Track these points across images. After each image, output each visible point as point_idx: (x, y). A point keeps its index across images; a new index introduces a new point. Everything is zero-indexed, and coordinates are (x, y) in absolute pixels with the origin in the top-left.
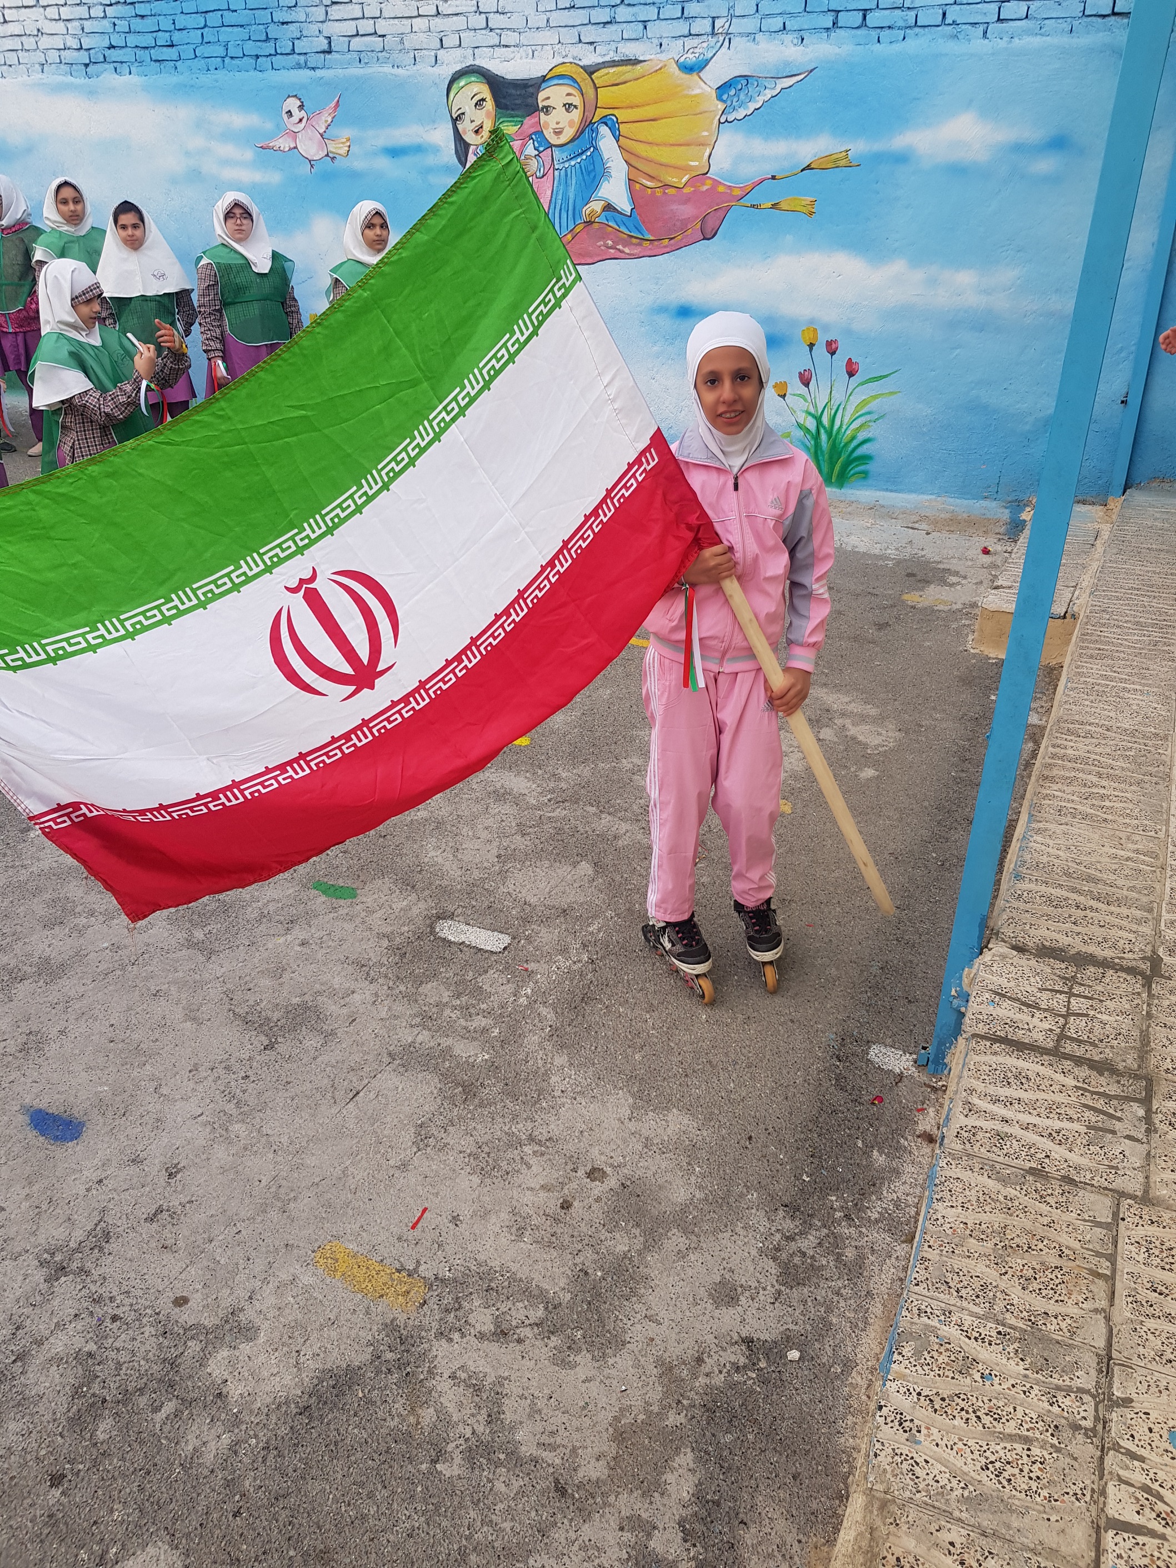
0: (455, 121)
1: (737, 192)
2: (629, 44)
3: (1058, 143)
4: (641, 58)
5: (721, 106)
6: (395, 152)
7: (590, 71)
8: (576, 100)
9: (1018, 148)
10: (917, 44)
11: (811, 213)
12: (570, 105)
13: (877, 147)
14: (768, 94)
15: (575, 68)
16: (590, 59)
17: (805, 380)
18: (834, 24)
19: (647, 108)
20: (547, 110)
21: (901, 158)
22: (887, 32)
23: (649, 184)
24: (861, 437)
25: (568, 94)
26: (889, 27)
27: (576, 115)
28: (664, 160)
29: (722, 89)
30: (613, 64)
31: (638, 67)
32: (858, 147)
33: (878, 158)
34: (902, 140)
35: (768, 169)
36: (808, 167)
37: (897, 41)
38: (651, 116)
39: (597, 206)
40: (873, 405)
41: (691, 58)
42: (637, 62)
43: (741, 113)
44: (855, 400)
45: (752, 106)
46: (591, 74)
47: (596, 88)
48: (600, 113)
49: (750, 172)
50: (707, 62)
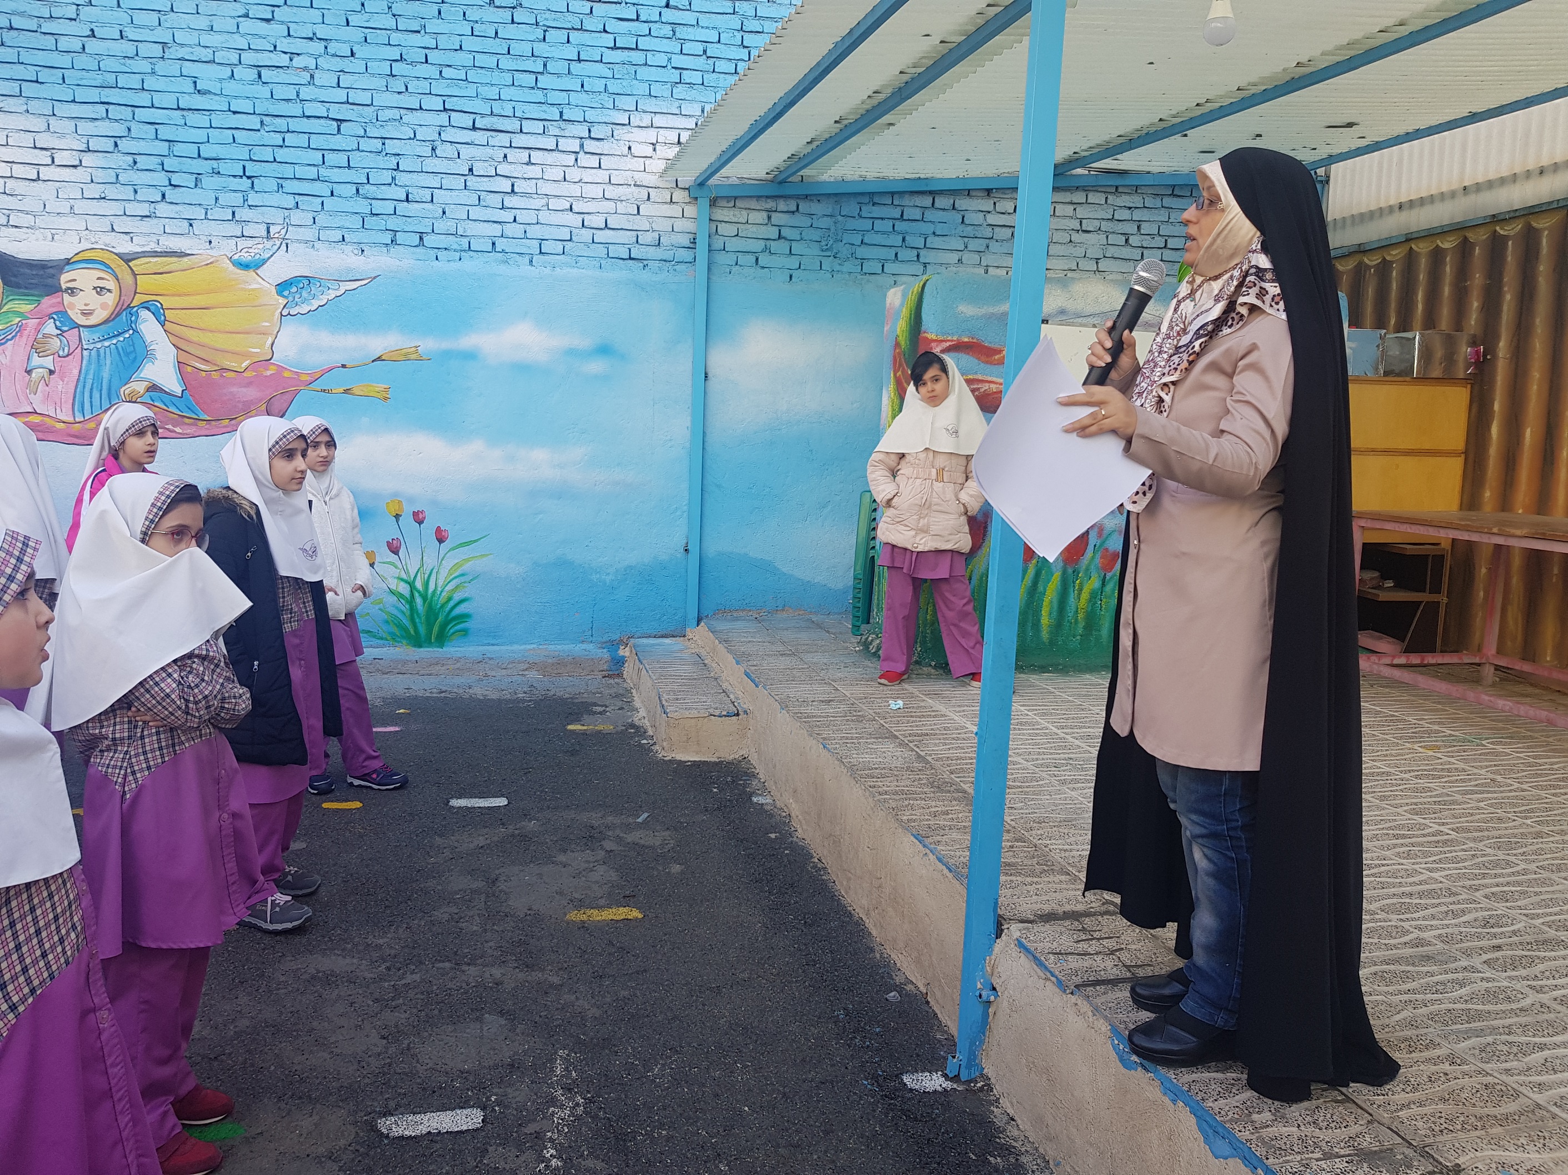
1: (304, 378)
2: (172, 238)
3: (604, 350)
4: (188, 252)
5: (282, 301)
7: (127, 259)
8: (111, 284)
9: (572, 352)
10: (471, 264)
11: (386, 399)
12: (101, 288)
13: (445, 345)
14: (332, 294)
15: (107, 255)
16: (125, 247)
17: (394, 548)
18: (392, 241)
19: (198, 297)
20: (72, 291)
21: (470, 356)
22: (445, 252)
23: (203, 367)
24: (457, 597)
25: (99, 278)
26: (446, 249)
27: (110, 299)
28: (218, 346)
29: (282, 287)
30: (155, 254)
31: (186, 259)
32: (428, 345)
33: (448, 355)
34: (467, 341)
35: (339, 359)
36: (379, 359)
37: (454, 261)
38: (203, 304)
39: (140, 387)
40: (467, 567)
41: (245, 257)
42: (183, 255)
43: (305, 309)
44: (448, 564)
45: (316, 304)
46: (127, 261)
47: (135, 275)
48: (139, 299)
49: (318, 361)
50: (264, 262)
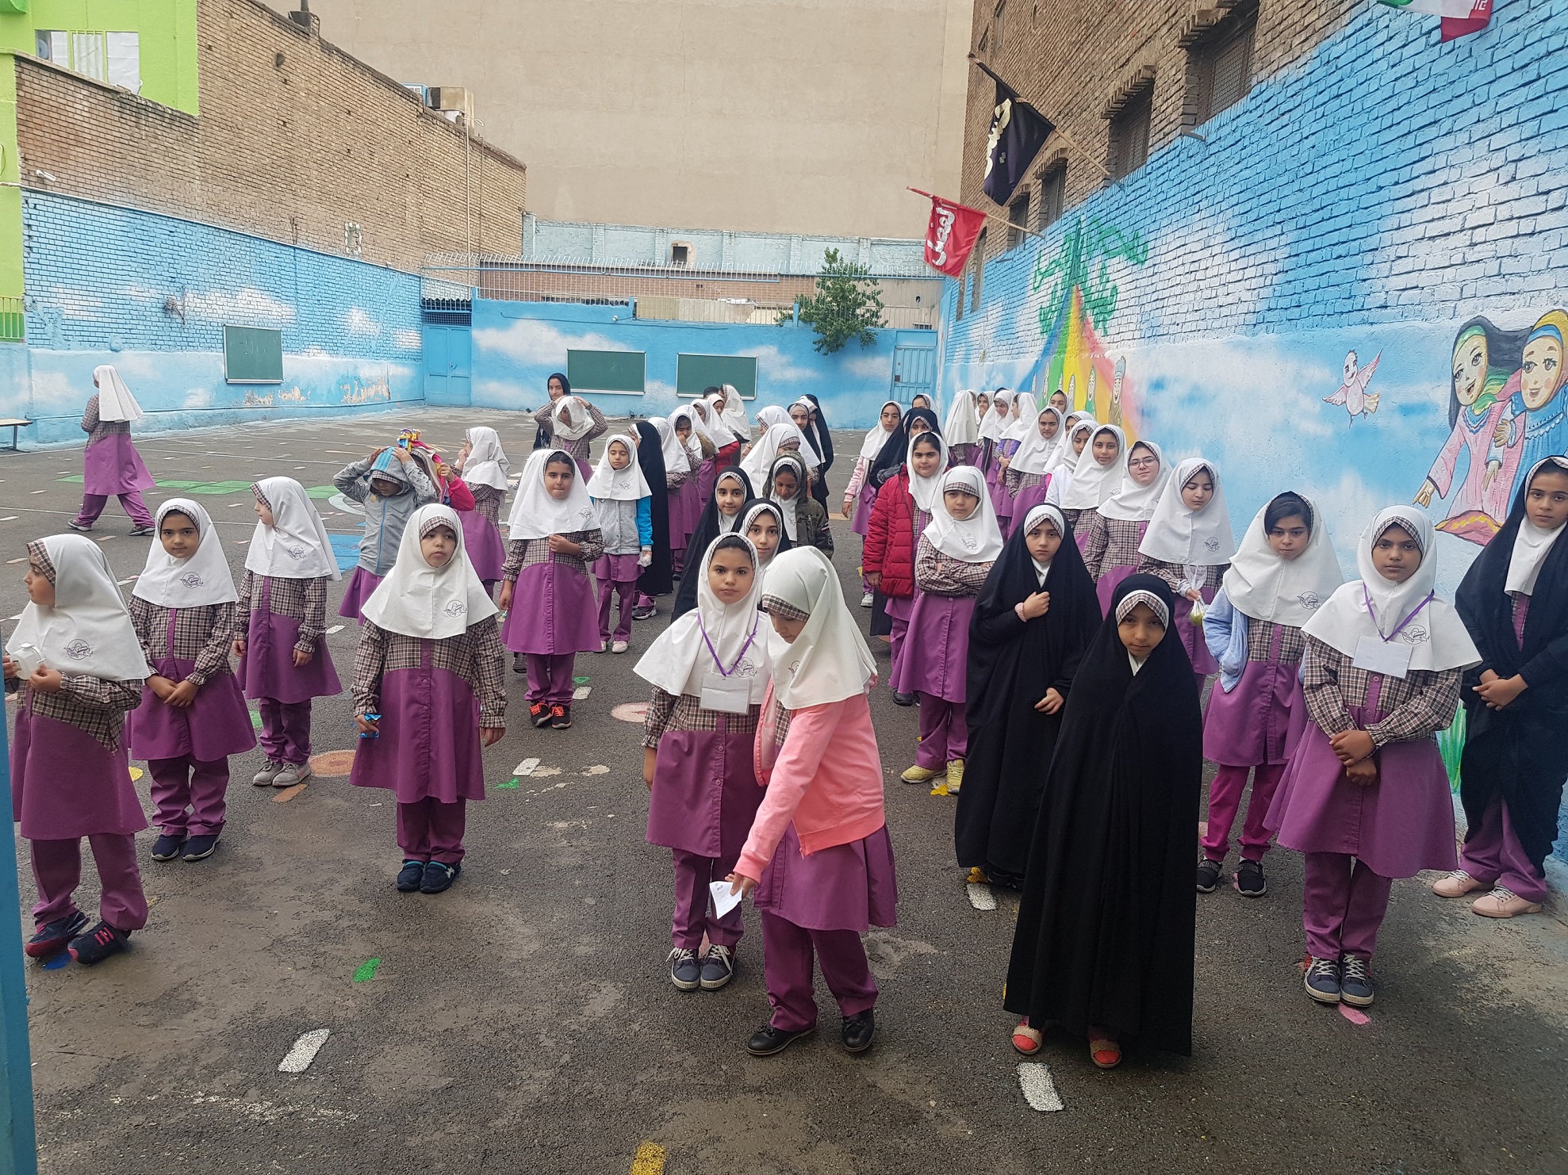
0: (1455, 377)
6: (1407, 410)
8: (1557, 355)
12: (1550, 360)
15: (1560, 317)
20: (1529, 367)
27: (1553, 373)
